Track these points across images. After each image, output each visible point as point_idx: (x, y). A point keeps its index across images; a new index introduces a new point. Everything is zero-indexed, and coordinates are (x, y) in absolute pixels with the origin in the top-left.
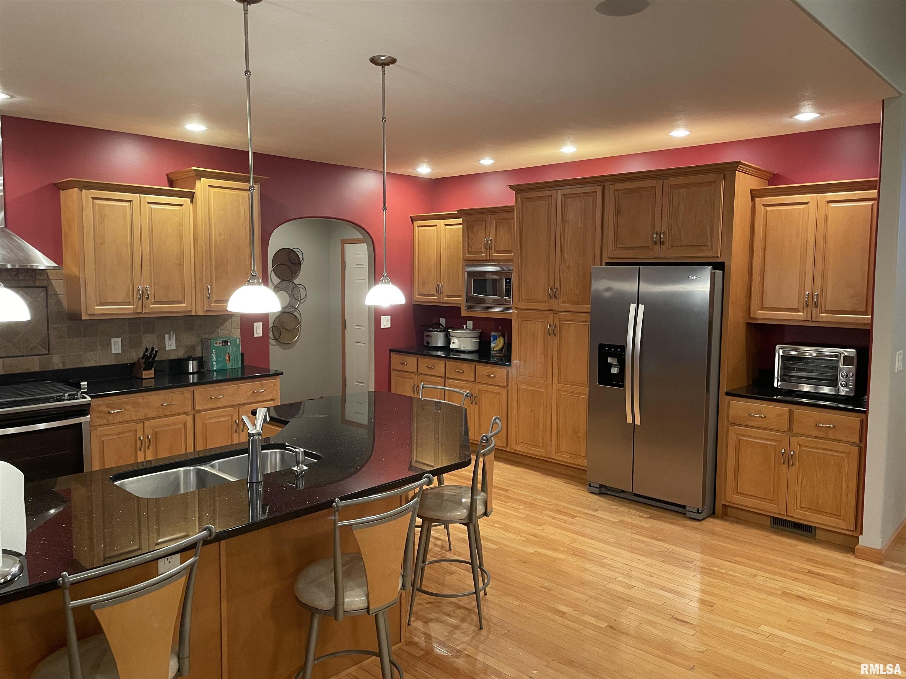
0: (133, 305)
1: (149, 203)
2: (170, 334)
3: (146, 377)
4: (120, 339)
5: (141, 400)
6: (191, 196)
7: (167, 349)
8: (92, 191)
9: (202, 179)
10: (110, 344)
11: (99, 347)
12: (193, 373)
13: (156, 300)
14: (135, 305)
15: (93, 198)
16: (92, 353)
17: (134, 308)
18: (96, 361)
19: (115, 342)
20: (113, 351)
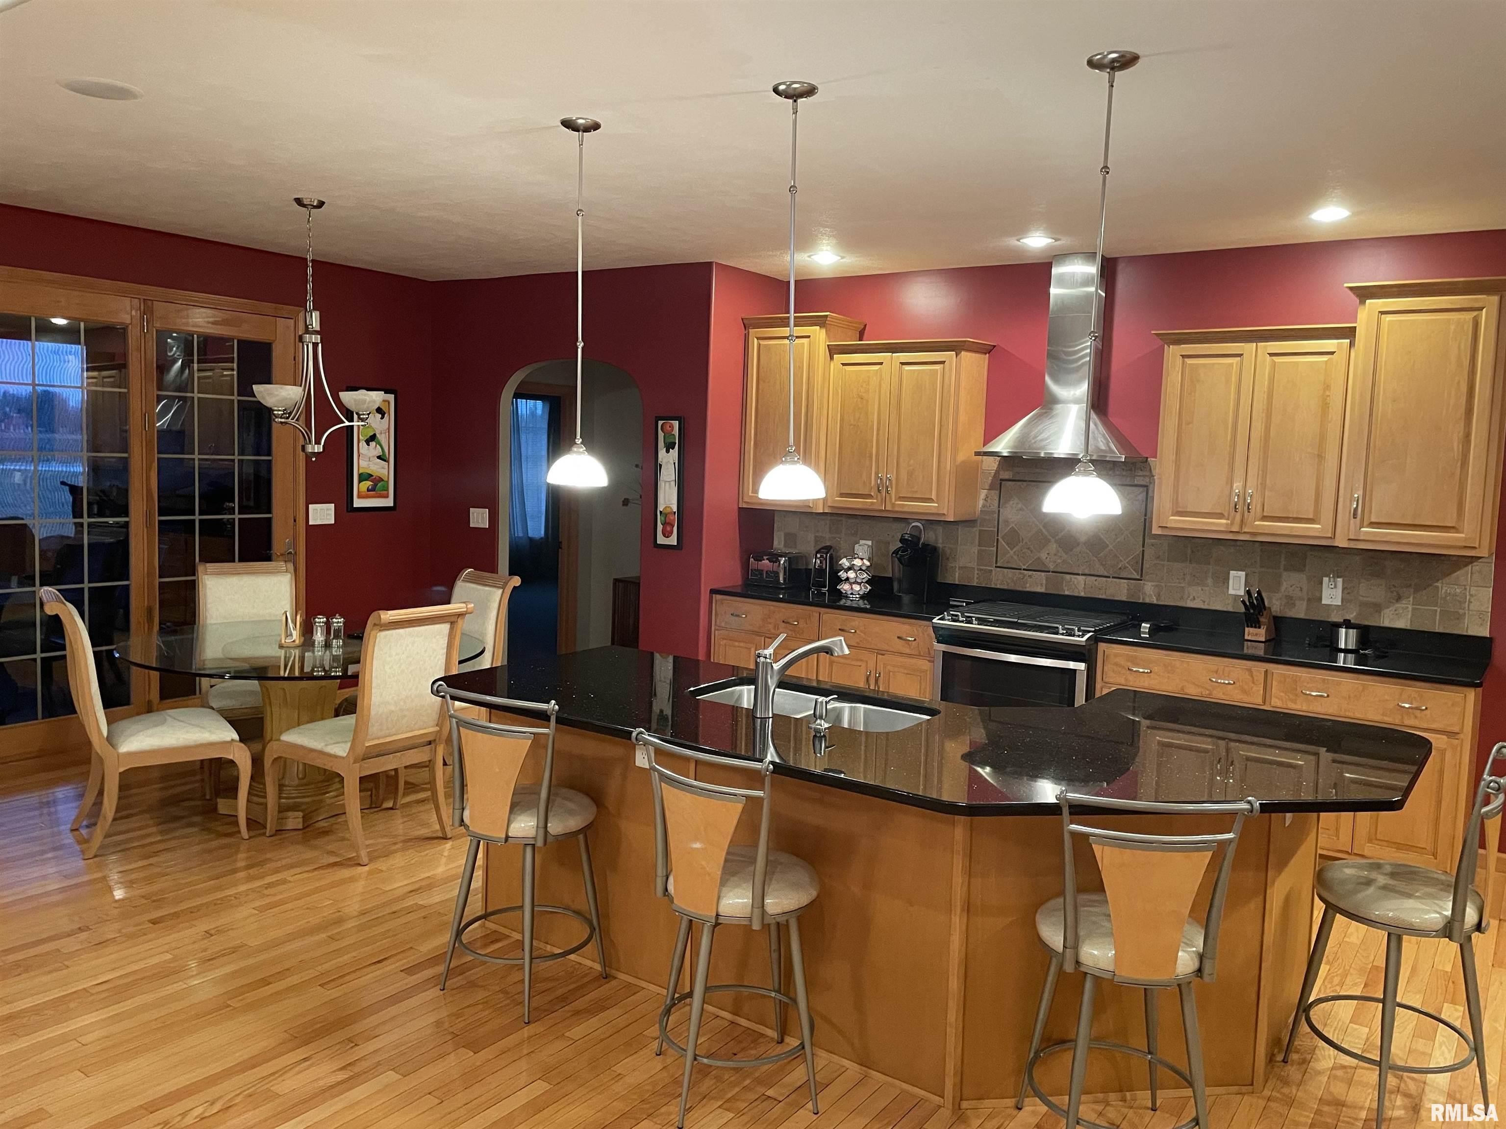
0: (1228, 519)
1: (1271, 355)
2: (1330, 578)
3: (1250, 638)
4: (1244, 573)
5: (1178, 664)
6: (1350, 333)
7: (1324, 602)
8: (1182, 346)
9: (1368, 301)
10: (1227, 579)
11: (1210, 581)
12: (1346, 651)
13: (1265, 514)
14: (1230, 518)
15: (1183, 356)
16: (1200, 588)
17: (1227, 524)
18: (1204, 602)
19: (1234, 577)
20: (1231, 591)
